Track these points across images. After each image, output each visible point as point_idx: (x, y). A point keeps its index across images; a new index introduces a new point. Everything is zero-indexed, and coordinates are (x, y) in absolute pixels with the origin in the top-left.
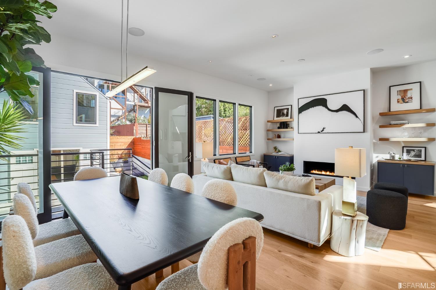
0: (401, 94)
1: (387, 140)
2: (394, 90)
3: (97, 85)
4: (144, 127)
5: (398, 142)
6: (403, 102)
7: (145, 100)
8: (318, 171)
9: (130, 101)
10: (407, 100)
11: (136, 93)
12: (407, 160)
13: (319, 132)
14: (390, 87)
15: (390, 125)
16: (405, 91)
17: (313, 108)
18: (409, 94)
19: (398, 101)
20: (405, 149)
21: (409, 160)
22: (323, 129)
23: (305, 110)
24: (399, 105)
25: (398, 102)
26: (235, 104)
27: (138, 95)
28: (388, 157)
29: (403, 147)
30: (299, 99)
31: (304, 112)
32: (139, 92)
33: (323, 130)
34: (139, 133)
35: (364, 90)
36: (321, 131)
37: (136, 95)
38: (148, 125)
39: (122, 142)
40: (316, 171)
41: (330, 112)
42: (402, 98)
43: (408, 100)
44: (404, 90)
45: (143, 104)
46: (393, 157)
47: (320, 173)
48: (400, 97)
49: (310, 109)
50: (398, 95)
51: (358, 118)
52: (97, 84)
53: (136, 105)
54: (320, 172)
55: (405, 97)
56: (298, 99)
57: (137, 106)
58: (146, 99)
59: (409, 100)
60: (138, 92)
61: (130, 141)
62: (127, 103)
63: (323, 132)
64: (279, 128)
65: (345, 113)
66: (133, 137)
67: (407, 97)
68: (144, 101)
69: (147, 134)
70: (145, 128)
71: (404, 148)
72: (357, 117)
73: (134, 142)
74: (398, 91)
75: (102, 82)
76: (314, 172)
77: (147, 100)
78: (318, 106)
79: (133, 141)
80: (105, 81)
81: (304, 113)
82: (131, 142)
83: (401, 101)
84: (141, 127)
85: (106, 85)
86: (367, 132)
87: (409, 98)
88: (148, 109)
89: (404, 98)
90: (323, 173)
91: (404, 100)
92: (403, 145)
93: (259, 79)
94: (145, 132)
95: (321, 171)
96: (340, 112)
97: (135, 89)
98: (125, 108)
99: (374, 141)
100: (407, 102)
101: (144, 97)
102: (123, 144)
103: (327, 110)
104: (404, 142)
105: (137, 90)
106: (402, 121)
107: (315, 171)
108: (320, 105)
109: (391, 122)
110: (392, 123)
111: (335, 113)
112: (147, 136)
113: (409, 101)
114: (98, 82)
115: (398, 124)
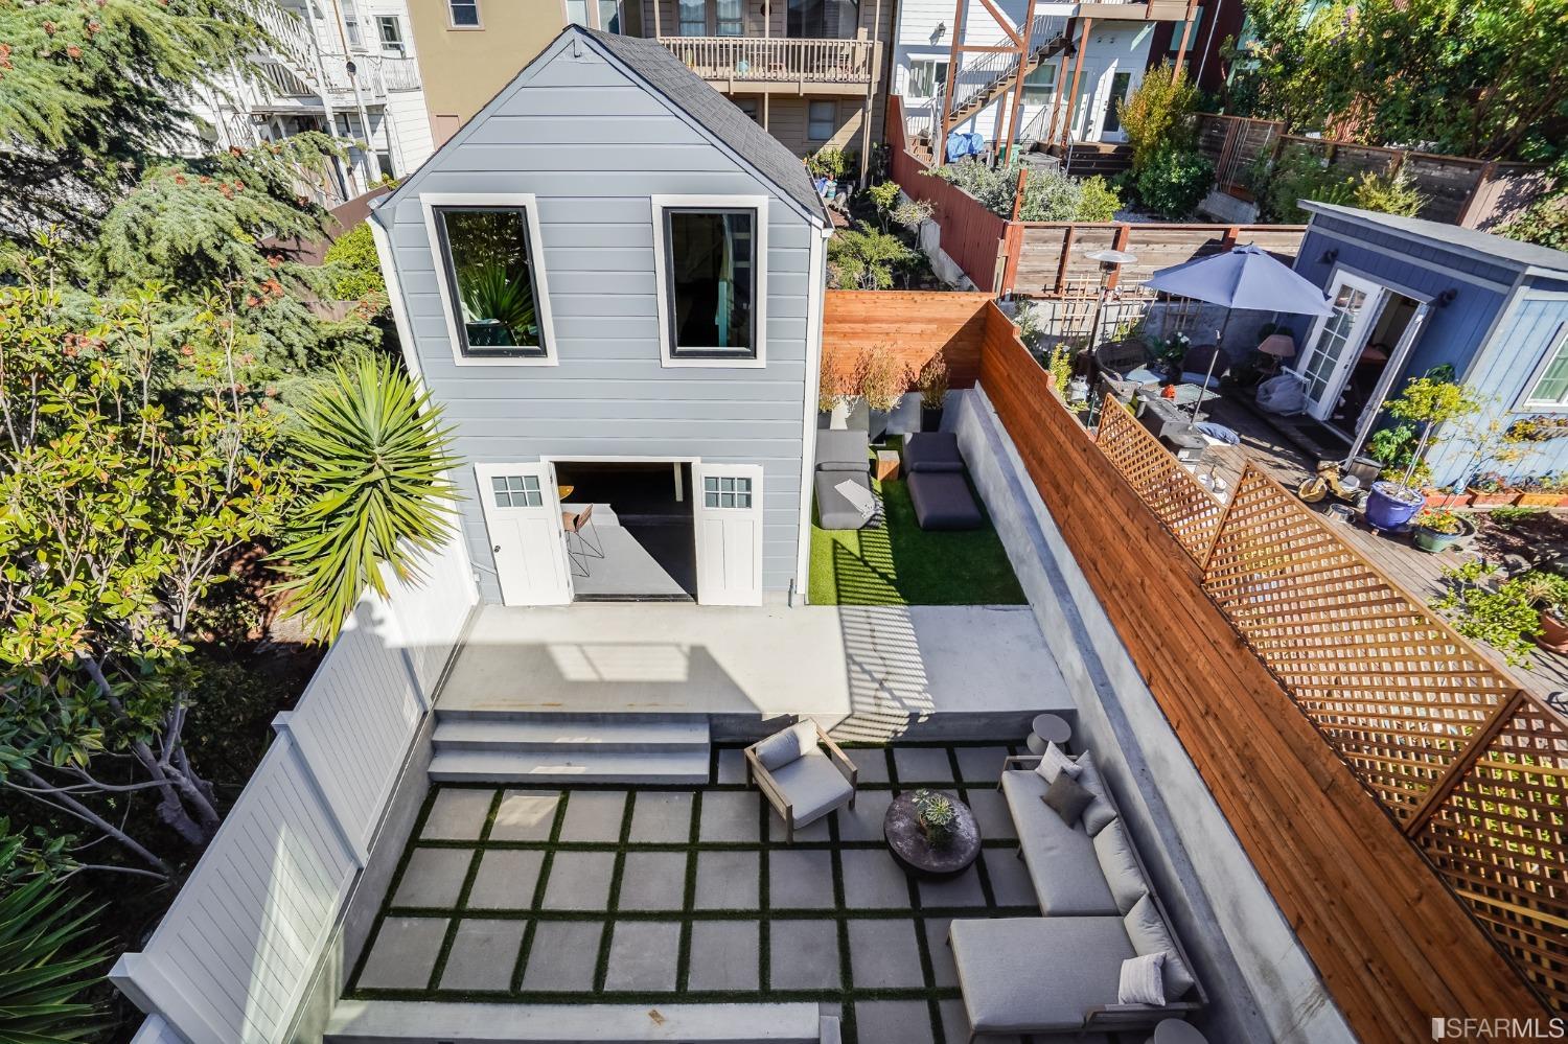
4: (1056, 240)
34: (1021, 273)
38: (1075, 234)
39: (930, 321)
61: (969, 313)
66: (985, 298)
69: (1058, 280)
70: (1059, 247)
73: (985, 319)
79: (982, 316)
82: (973, 320)
84: (1038, 240)
88: (1147, 31)
94: (1055, 266)
102: (934, 327)
112: (1056, 291)
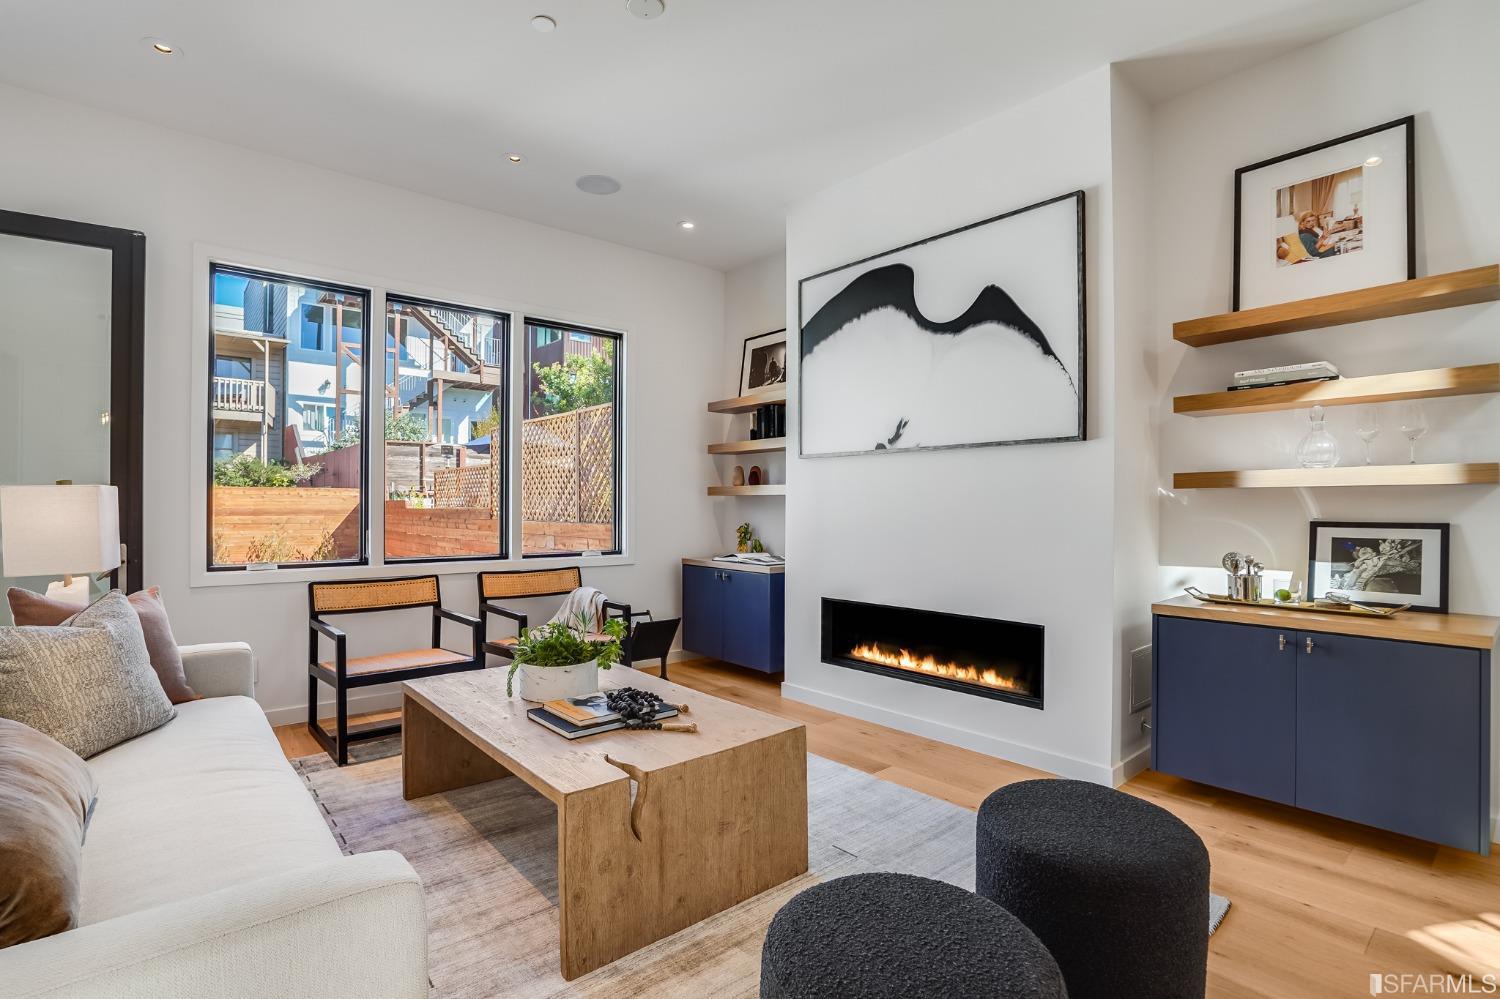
0: (1296, 210)
1: (1220, 480)
2: (1261, 190)
3: (296, 310)
4: (413, 454)
5: (1285, 496)
6: (1305, 254)
7: (470, 363)
8: (882, 652)
9: (419, 367)
10: (1331, 241)
11: (439, 337)
12: (1327, 605)
13: (880, 447)
14: (1239, 173)
15: (1233, 396)
16: (1322, 187)
17: (855, 320)
18: (1342, 204)
19: (1279, 248)
20: (1325, 536)
21: (1339, 608)
22: (899, 427)
23: (825, 336)
24: (1288, 269)
25: (1282, 255)
26: (508, 316)
27: (443, 341)
28: (1215, 581)
29: (1314, 526)
30: (804, 284)
31: (823, 343)
32: (447, 333)
33: (897, 436)
35: (1081, 197)
36: (891, 441)
37: (437, 343)
39: (317, 512)
40: (875, 649)
41: (928, 335)
42: (1301, 232)
43: (1336, 237)
44: (1314, 182)
45: (466, 376)
46: (1248, 584)
47: (890, 660)
48: (1290, 227)
49: (847, 327)
50: (1279, 215)
51: (1051, 358)
52: (296, 306)
53: (436, 380)
54: (892, 657)
55: (1319, 226)
56: (800, 283)
57: (441, 382)
58: (474, 358)
59: (1343, 234)
60: (444, 335)
61: (351, 506)
62: (400, 373)
63: (901, 444)
64: (755, 435)
65: (992, 333)
67: (1331, 223)
68: (470, 366)
69: (421, 482)
70: (418, 459)
71: (1320, 530)
72: (1047, 350)
74: (1279, 192)
75: (315, 297)
76: (866, 654)
77: (478, 363)
78: (877, 307)
80: (322, 294)
81: (823, 349)
82: (356, 511)
83: (1297, 248)
84: (400, 454)
85: (327, 309)
86: (1097, 437)
87: (1341, 227)
88: (487, 397)
89: (1317, 230)
90: (907, 662)
91: (1313, 243)
92: (1315, 514)
93: (589, 183)
94: (416, 473)
95: (898, 654)
96: (971, 333)
97: (434, 321)
98: (394, 389)
99: (1162, 490)
100: (1332, 252)
101: (467, 352)
102: (322, 517)
103: (912, 323)
104: (1320, 492)
105: (440, 327)
106: (1295, 367)
107: (870, 649)
108: (884, 304)
109: (1237, 375)
110: (1242, 382)
111: (948, 337)
113: (1342, 245)
114: (300, 299)
115: (1272, 385)
